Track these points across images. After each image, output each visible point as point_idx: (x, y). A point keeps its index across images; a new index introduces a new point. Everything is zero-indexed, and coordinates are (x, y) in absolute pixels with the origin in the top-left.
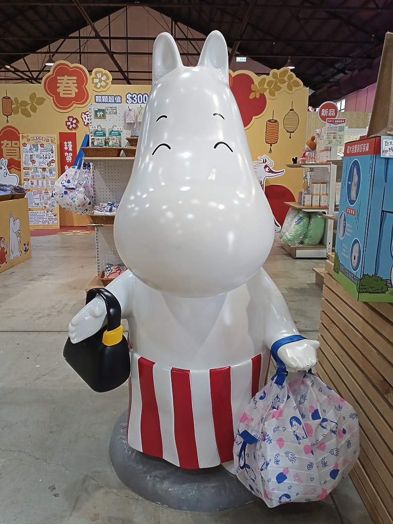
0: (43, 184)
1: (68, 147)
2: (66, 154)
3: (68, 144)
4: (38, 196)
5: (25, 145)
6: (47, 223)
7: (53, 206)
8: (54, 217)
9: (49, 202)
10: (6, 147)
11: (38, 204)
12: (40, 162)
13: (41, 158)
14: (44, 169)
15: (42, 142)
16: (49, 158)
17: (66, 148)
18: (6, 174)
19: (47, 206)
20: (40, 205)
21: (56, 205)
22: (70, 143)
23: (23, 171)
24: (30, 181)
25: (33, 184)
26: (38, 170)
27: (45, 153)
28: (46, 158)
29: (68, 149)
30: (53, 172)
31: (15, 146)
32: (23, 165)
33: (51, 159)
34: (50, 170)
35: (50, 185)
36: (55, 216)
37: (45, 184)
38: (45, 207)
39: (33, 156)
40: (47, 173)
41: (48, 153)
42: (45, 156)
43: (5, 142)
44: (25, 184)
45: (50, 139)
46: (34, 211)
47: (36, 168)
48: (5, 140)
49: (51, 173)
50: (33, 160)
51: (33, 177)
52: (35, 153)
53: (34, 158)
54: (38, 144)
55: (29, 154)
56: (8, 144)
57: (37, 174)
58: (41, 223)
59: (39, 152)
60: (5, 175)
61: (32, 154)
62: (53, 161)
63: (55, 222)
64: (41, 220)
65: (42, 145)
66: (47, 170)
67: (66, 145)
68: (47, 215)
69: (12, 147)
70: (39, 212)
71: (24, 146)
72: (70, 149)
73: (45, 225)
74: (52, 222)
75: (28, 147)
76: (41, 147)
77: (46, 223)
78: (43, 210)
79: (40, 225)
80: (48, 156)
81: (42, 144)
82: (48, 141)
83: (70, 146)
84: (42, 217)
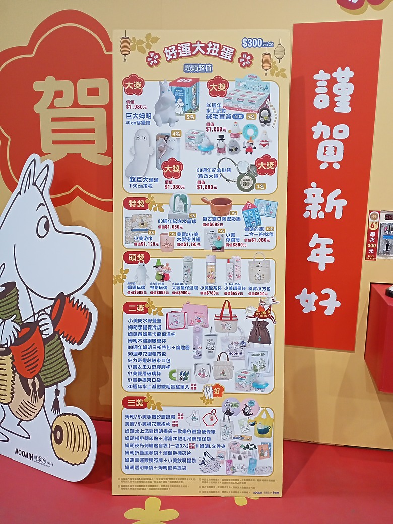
0: (211, 276)
1: (331, 95)
2: (319, 129)
3: (332, 82)
4: (185, 336)
5: (134, 84)
6: (223, 470)
7: (257, 386)
8: (258, 441)
9: (239, 366)
10: (52, 106)
11: (185, 376)
12: (203, 172)
13: (209, 149)
14: (221, 205)
15: (221, 69)
16: (249, 150)
17: (321, 102)
18: (47, 227)
19: (229, 386)
20: (193, 379)
21: (270, 380)
22: (344, 75)
23: (121, 214)
24: (153, 262)
25: (164, 277)
26: (193, 209)
27: (228, 125)
28: (234, 149)
29: (333, 104)
30: (267, 222)
31: (93, 100)
32: (122, 188)
33: (259, 153)
34: (249, 207)
35: (245, 281)
36: (262, 432)
37: (221, 280)
38: (218, 390)
39: (173, 143)
40: (235, 227)
41: (243, 123)
42: (228, 139)
43: (47, 86)
44: (130, 278)
45: (257, 54)
46: (166, 411)
47: (184, 199)
48: (50, 79)
49: (253, 223)
50: (173, 162)
51: (167, 246)
52: (184, 125)
53: (179, 150)
54: (196, 81)
55: (154, 130)
56: (59, 94)
57: (187, 228)
58: (193, 469)
59: (200, 121)
60: (42, 232)
61: (166, 129)
62: (264, 166)
63: (261, 463)
64: (198, 453)
65: (218, 86)
66: (237, 208)
67: (322, 89)
68: (226, 430)
69: (76, 105)
70: (188, 412)
71: (129, 92)
72: (343, 107)
73: (215, 480)
74: (246, 462)
75: (150, 95)
76: (213, 94)
77: (217, 466)
78: (207, 402)
79: (192, 477)
80: (242, 142)
81: (218, 80)
82: (247, 61)
83: (345, 89)
84: (200, 437)
